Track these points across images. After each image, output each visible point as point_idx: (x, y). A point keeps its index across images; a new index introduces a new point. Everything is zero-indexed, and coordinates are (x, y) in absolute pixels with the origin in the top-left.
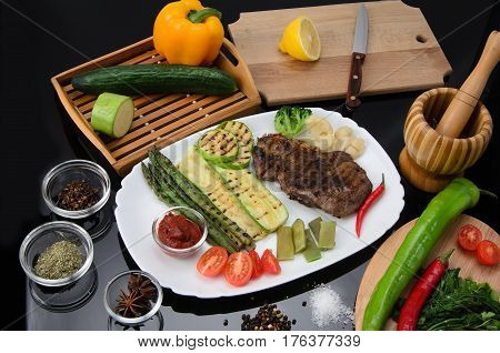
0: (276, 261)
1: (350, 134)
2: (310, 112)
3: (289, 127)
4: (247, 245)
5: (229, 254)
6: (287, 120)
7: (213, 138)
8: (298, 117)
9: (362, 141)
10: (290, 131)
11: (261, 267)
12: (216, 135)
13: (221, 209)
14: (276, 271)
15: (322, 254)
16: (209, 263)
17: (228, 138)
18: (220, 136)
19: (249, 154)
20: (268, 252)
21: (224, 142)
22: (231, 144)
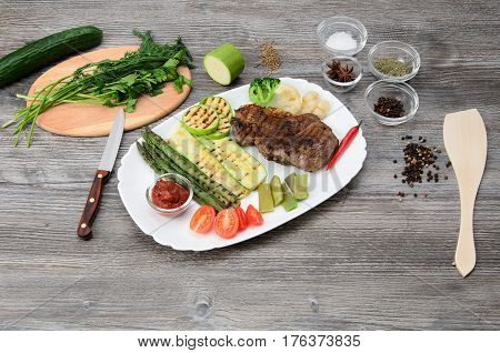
0: (258, 214)
1: (316, 97)
2: (279, 81)
3: (261, 98)
4: (233, 203)
5: (217, 212)
6: (259, 91)
7: (195, 114)
8: (268, 87)
9: (327, 103)
10: (262, 101)
11: (246, 220)
12: (198, 110)
13: (208, 175)
14: (260, 222)
15: (299, 204)
16: (201, 221)
17: (209, 112)
18: (202, 111)
19: (228, 124)
20: (250, 207)
21: (206, 116)
22: (212, 117)
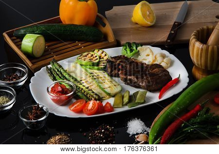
1: (164, 56)
3: (129, 52)
5: (86, 102)
6: (128, 50)
7: (85, 56)
8: (135, 48)
12: (88, 55)
13: (87, 86)
16: (75, 105)
17: (94, 56)
18: (90, 55)
19: (106, 64)
20: (108, 103)
21: (92, 57)
22: (95, 58)
